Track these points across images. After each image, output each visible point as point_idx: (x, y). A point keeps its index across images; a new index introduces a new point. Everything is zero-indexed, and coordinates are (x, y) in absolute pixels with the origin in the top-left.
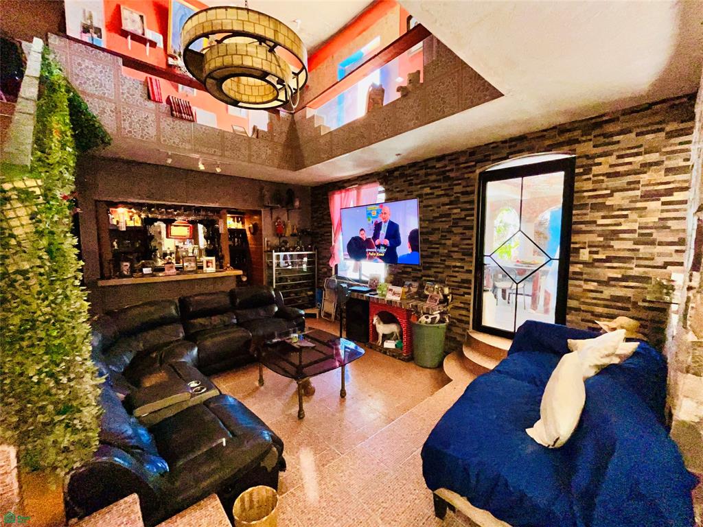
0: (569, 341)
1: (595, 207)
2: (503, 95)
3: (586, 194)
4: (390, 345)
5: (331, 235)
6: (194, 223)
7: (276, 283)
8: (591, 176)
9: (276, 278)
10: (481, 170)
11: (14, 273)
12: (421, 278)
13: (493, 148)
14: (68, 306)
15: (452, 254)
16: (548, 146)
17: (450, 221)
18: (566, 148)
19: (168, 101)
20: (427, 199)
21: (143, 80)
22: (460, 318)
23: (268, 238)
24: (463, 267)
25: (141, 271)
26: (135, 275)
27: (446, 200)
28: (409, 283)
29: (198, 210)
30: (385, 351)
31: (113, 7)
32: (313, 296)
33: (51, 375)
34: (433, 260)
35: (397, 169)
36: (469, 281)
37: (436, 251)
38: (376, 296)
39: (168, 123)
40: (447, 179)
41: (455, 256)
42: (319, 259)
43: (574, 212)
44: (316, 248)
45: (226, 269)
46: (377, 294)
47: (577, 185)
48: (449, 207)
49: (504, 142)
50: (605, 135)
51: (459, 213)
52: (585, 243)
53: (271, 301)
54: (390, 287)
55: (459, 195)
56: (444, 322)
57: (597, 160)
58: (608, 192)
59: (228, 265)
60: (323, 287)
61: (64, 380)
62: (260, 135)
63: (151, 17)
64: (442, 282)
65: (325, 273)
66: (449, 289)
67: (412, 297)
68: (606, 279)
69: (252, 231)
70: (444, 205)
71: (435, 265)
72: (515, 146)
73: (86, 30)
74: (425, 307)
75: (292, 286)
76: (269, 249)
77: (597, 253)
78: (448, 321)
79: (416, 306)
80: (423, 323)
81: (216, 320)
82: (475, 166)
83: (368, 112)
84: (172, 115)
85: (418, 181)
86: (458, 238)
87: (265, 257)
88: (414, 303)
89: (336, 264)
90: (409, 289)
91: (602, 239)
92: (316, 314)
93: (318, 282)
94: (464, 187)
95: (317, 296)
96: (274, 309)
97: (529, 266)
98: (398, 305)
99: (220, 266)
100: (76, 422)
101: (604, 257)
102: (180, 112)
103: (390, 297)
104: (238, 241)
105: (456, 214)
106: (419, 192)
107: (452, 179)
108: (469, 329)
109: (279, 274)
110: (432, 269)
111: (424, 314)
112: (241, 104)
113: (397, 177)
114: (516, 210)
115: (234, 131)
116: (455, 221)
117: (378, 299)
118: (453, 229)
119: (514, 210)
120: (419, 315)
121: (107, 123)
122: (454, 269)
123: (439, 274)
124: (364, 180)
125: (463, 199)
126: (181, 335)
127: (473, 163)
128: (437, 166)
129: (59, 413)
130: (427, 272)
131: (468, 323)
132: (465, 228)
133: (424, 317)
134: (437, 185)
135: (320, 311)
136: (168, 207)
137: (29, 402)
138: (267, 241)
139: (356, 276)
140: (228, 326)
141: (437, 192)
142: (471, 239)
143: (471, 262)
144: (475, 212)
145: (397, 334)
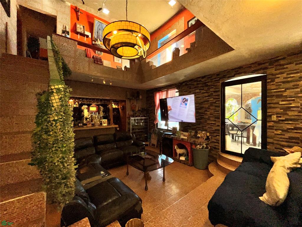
0: (271, 157)
1: (278, 96)
2: (234, 50)
3: (272, 91)
4: (183, 158)
5: (155, 110)
6: (98, 105)
7: (132, 131)
8: (275, 83)
9: (132, 129)
10: (222, 82)
12: (196, 129)
13: (228, 72)
14: (69, 134)
15: (210, 118)
16: (254, 70)
17: (209, 104)
18: (262, 71)
19: (93, 57)
20: (198, 94)
21: (84, 49)
22: (215, 147)
23: (129, 112)
24: (215, 124)
25: (78, 125)
26: (76, 126)
27: (206, 95)
28: (190, 131)
29: (101, 100)
30: (181, 161)
31: (74, 23)
32: (147, 137)
33: (62, 163)
34: (201, 121)
35: (183, 82)
36: (219, 130)
37: (203, 117)
38: (176, 137)
39: (93, 66)
40: (207, 86)
42: (149, 121)
43: (268, 99)
44: (148, 116)
45: (112, 125)
46: (176, 136)
47: (268, 87)
48: (208, 97)
49: (233, 70)
50: (280, 65)
51: (213, 100)
52: (274, 112)
53: (130, 138)
54: (182, 132)
55: (212, 92)
56: (208, 149)
57: (277, 76)
58: (284, 90)
59: (112, 123)
60: (151, 133)
61: (66, 165)
62: (127, 70)
63: (87, 26)
64: (205, 130)
65: (152, 127)
66: (209, 133)
67: (192, 137)
68: (286, 129)
69: (122, 109)
70: (206, 97)
71: (202, 123)
72: (237, 71)
73: (64, 32)
74: (199, 141)
75: (138, 132)
76: (129, 116)
77: (280, 117)
78: (209, 148)
79: (195, 141)
80: (198, 149)
81: (108, 146)
83: (173, 59)
84: (95, 63)
85: (194, 87)
86: (212, 111)
87: (127, 120)
88: (194, 140)
89: (157, 122)
90: (191, 134)
91: (282, 111)
92: (148, 145)
93: (149, 131)
94: (215, 89)
95: (149, 137)
96: (131, 142)
97: (244, 124)
98: (186, 141)
99: (109, 123)
100: (68, 183)
101: (284, 119)
102: (98, 62)
103: (182, 137)
104: (116, 113)
105: (211, 100)
106: (194, 92)
107: (209, 86)
108: (219, 152)
109: (133, 127)
110: (201, 125)
111: (198, 144)
112: (123, 57)
113: (184, 86)
114: (236, 99)
115: (117, 68)
116: (212, 103)
117: (177, 138)
118: (210, 107)
119: (235, 99)
120: (196, 145)
121: (71, 66)
122: (211, 125)
123: (204, 127)
124: (169, 87)
125: (214, 94)
126: (94, 152)
127: (218, 79)
128: (202, 81)
129: (63, 179)
130: (199, 126)
131: (219, 149)
132: (216, 106)
133: (199, 146)
134: (202, 88)
135: (150, 144)
136: (90, 99)
137: (54, 173)
138: (128, 113)
139: (166, 128)
140: (113, 149)
141: (202, 91)
142: (219, 111)
143: (219, 122)
144: (220, 99)
145: (186, 153)
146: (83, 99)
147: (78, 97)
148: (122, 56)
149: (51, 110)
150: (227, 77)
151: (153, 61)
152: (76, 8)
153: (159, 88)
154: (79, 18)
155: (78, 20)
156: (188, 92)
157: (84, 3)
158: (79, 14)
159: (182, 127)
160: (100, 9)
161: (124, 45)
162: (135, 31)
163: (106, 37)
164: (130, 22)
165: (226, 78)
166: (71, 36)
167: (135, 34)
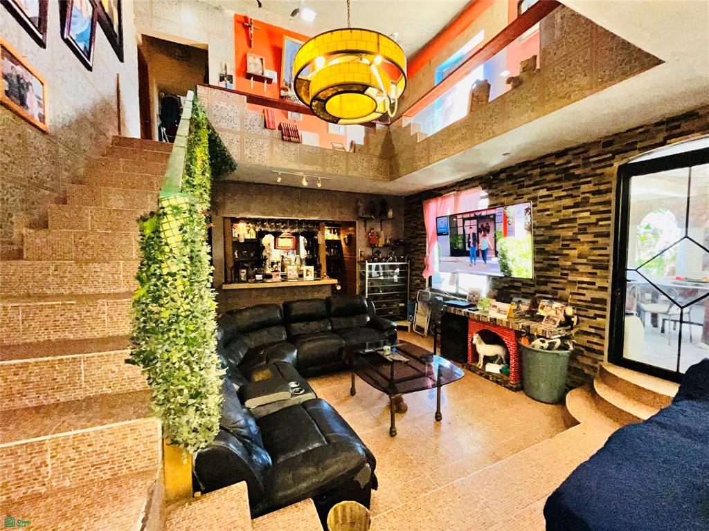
2: (663, 62)
4: (494, 368)
5: (425, 246)
6: (296, 235)
7: (368, 293)
9: (368, 288)
10: (622, 163)
11: (167, 275)
12: (534, 294)
13: (641, 133)
14: (202, 304)
15: (578, 267)
17: (575, 227)
19: (280, 127)
20: (544, 202)
21: (262, 112)
22: (589, 346)
23: (362, 249)
24: (593, 284)
25: (255, 277)
26: (249, 280)
27: (568, 202)
28: (518, 299)
29: (300, 223)
30: (487, 376)
31: (241, 55)
32: (405, 308)
33: (188, 363)
34: (550, 274)
35: (503, 170)
36: (603, 301)
37: (554, 263)
38: (477, 313)
39: (279, 147)
40: (571, 177)
41: (582, 269)
42: (412, 270)
44: (409, 259)
45: (323, 278)
46: (478, 310)
48: (573, 210)
51: (588, 217)
53: (363, 311)
54: (494, 302)
55: (587, 195)
56: (567, 350)
59: (325, 274)
60: (415, 300)
61: (196, 368)
62: (357, 150)
63: (269, 57)
64: (562, 300)
65: (418, 285)
66: (573, 309)
67: (522, 317)
69: (347, 242)
70: (566, 208)
71: (554, 280)
72: (677, 127)
73: (222, 78)
74: (541, 329)
75: (385, 297)
76: (362, 259)
78: (571, 348)
79: (529, 327)
80: (537, 348)
81: (314, 325)
82: (613, 158)
83: (470, 112)
84: (283, 139)
85: (531, 182)
86: (586, 248)
87: (358, 267)
88: (526, 323)
89: (429, 275)
90: (518, 307)
92: (407, 327)
93: (411, 294)
94: (595, 185)
95: (409, 309)
96: (365, 319)
97: (697, 285)
98: (505, 325)
99: (318, 275)
100: (203, 407)
102: (289, 136)
103: (493, 314)
104: (334, 252)
105: (583, 218)
106: (532, 195)
107: (579, 177)
108: (602, 361)
109: (372, 284)
110: (549, 284)
111: (539, 337)
112: (340, 121)
113: (503, 180)
114: (672, 212)
115: (334, 148)
116: (583, 227)
117: (479, 315)
118: (579, 237)
119: (668, 212)
120: (531, 338)
121: (234, 152)
122: (580, 285)
123: (559, 291)
124: (463, 185)
125: (593, 199)
126: (284, 337)
127: (608, 156)
128: (557, 163)
129: (192, 397)
130: (543, 288)
131: (601, 353)
132: (597, 235)
133: (539, 340)
134: (556, 185)
135: (412, 324)
136: (277, 221)
137: (172, 384)
138: (361, 252)
139: (453, 290)
140: (324, 332)
141: (556, 193)
142: (606, 249)
143: (606, 277)
144: (612, 215)
145: (503, 357)
146: (263, 221)
147: (252, 217)
148: (339, 119)
149: (162, 252)
150: (639, 149)
151: (419, 123)
152: (246, 18)
153: (436, 189)
154: (251, 41)
155: (250, 45)
156: (515, 196)
157: (260, 5)
158: (252, 32)
159: (494, 288)
160: (295, 13)
161: (340, 90)
162: (366, 53)
163: (299, 77)
164: (353, 31)
165: (637, 152)
166: (237, 86)
167: (366, 60)
